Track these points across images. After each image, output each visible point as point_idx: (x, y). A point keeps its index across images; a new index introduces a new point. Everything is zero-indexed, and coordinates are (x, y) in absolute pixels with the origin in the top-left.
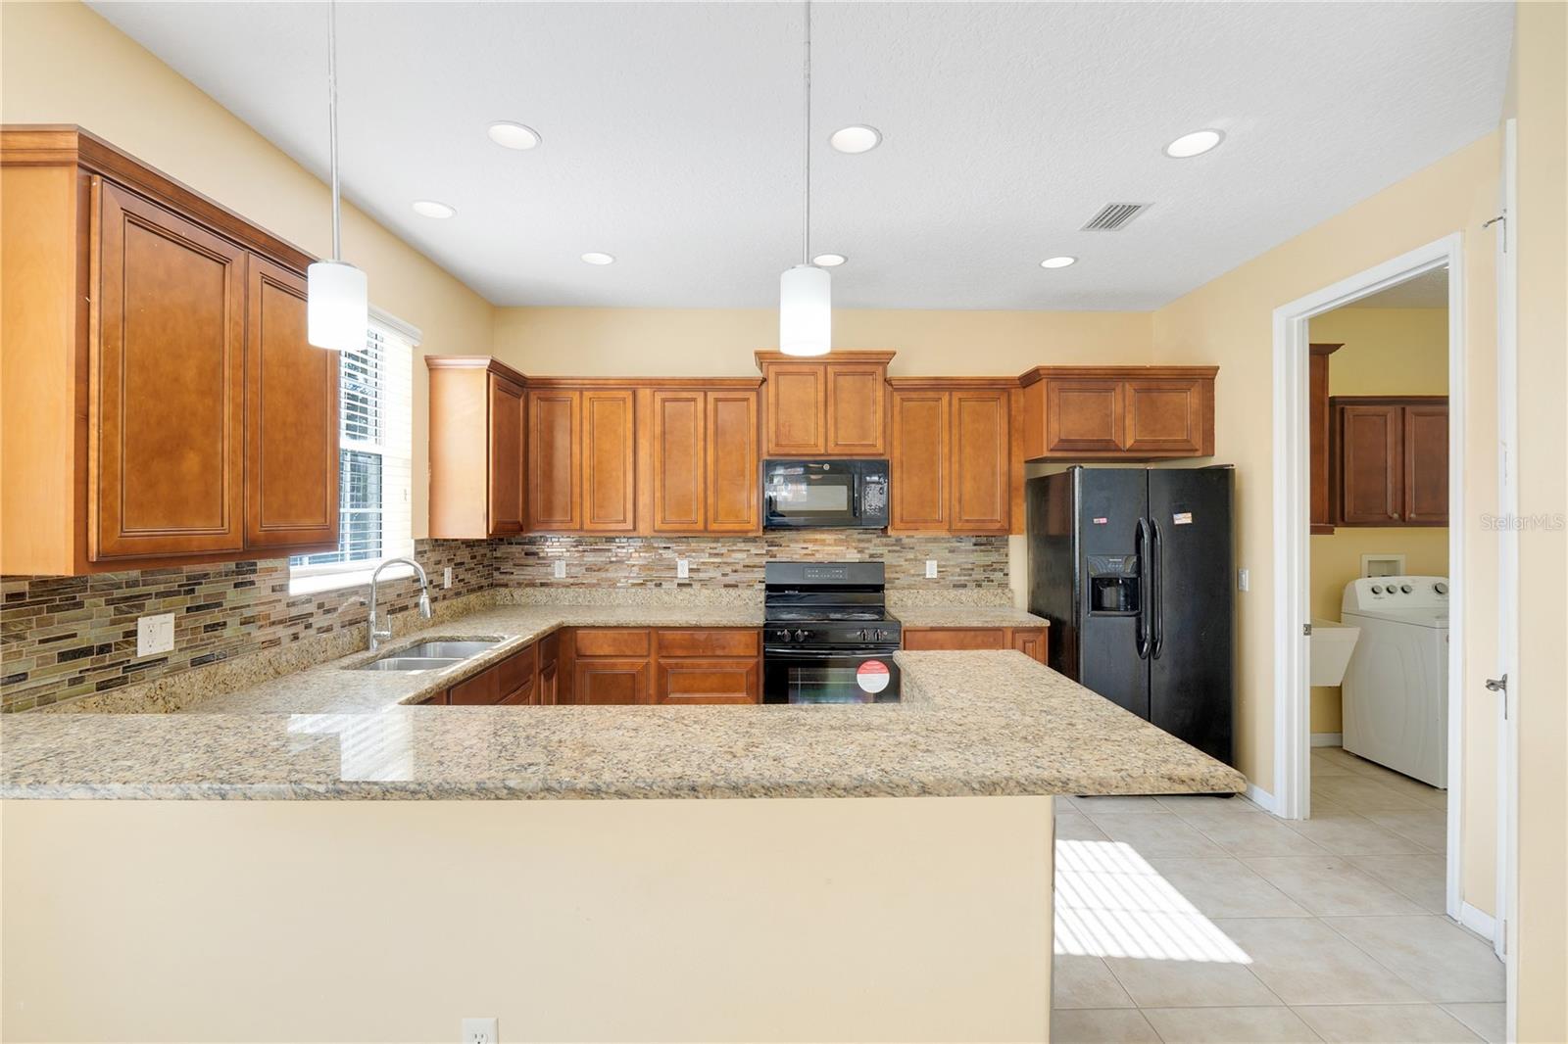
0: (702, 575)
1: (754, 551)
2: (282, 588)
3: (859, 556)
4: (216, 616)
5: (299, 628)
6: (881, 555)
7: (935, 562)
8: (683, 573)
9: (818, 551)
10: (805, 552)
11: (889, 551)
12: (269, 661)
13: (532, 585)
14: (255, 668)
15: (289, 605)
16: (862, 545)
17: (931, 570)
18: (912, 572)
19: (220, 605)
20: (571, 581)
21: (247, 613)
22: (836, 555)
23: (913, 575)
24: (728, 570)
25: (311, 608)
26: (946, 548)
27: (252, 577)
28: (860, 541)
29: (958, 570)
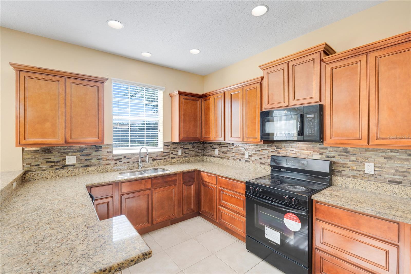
0: (253, 158)
1: (271, 150)
2: (111, 152)
3: (320, 156)
4: (90, 157)
5: (117, 162)
6: (333, 157)
7: (372, 165)
8: (247, 157)
9: (298, 152)
10: (292, 152)
11: (339, 155)
12: (104, 168)
13: (211, 156)
14: (99, 169)
15: (113, 156)
16: (322, 151)
17: (369, 168)
18: (355, 168)
19: (91, 155)
20: (219, 156)
21: (99, 157)
22: (308, 155)
23: (355, 170)
24: (262, 157)
25: (122, 157)
26: (382, 156)
27: (101, 149)
28: (320, 148)
29: (393, 171)
